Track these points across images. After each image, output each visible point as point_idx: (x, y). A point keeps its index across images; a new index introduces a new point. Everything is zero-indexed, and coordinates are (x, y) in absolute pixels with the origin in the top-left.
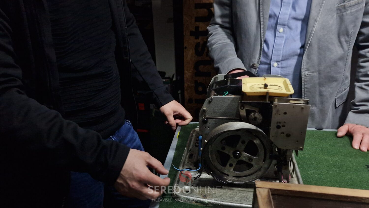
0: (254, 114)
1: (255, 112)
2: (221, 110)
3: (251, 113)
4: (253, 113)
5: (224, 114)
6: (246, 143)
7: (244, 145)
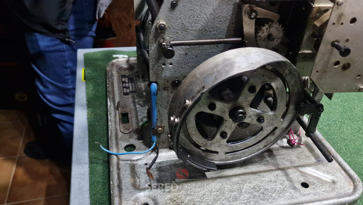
0: (270, 28)
1: (272, 21)
2: (197, 25)
3: (264, 26)
4: (267, 26)
5: (203, 33)
6: (258, 89)
7: (254, 94)
